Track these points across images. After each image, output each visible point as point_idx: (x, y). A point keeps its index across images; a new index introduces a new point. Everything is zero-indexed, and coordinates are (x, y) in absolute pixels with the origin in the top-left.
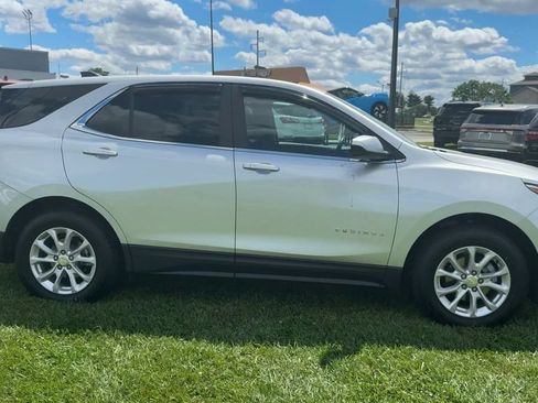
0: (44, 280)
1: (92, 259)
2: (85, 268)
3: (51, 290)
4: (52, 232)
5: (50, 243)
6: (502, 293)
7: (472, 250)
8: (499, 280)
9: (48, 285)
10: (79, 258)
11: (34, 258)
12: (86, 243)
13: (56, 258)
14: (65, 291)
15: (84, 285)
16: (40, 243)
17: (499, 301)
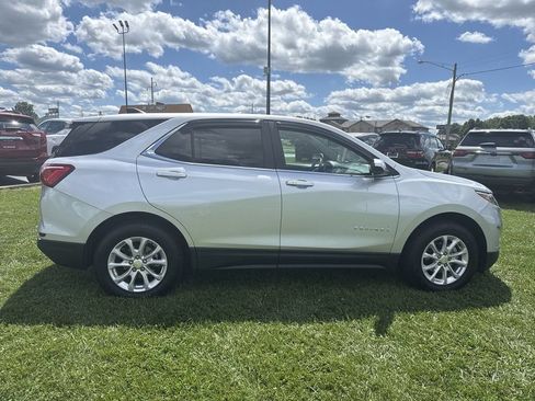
0: (120, 282)
1: (164, 261)
2: (157, 269)
3: (127, 289)
4: (129, 241)
5: (126, 250)
6: (462, 266)
7: (445, 238)
8: (460, 258)
9: (124, 285)
10: (152, 261)
11: (111, 264)
12: (159, 248)
13: (131, 262)
14: (139, 289)
15: (156, 283)
16: (116, 251)
17: (461, 272)
